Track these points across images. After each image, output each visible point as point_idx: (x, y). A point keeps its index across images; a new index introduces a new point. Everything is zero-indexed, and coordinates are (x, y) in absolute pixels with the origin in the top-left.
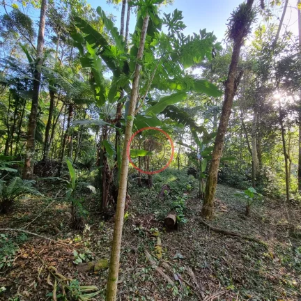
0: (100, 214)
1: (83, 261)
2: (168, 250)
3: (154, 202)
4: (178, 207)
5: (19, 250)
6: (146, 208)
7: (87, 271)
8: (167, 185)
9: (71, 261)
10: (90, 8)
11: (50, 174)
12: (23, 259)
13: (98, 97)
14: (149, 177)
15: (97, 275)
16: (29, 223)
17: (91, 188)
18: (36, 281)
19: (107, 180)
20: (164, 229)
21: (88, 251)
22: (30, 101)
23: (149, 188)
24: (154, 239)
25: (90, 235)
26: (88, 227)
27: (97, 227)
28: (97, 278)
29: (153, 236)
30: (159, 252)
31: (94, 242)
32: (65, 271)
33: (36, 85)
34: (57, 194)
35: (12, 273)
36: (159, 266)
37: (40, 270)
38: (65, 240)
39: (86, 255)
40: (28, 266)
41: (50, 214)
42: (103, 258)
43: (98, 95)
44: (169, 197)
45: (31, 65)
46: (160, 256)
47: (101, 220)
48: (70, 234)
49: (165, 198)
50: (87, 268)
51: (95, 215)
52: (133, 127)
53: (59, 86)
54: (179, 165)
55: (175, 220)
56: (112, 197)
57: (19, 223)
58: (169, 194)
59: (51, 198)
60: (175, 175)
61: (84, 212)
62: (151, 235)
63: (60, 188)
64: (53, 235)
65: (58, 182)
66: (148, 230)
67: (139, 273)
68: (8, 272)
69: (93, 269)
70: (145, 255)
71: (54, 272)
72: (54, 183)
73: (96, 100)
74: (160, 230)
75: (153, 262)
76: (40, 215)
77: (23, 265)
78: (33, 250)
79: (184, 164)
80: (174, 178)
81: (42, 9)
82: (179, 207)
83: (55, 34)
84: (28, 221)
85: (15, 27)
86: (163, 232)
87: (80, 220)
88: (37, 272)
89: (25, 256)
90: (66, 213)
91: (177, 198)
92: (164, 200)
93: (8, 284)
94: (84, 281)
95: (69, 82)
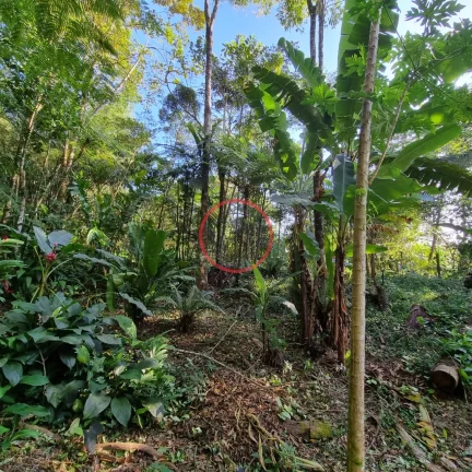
0: (302, 347)
1: (292, 418)
2: (449, 434)
3: (397, 337)
4: (459, 352)
5: (208, 382)
6: (383, 346)
7: (300, 435)
8: (422, 308)
9: (274, 411)
10: (261, 48)
11: (226, 284)
12: (215, 395)
13: (286, 169)
14: (379, 290)
15: (317, 446)
16: (213, 348)
17: (289, 305)
18: (235, 430)
19: (308, 294)
20: (431, 391)
21: (294, 402)
22: (199, 191)
23: (380, 310)
24: (412, 407)
25: (292, 377)
26: (289, 366)
27: (302, 368)
28: (318, 450)
29: (409, 402)
30: (429, 434)
31: (301, 390)
32: (270, 426)
33: (205, 169)
34: (238, 312)
35: (205, 411)
36: (433, 461)
37: (237, 415)
38: (260, 380)
39: (294, 408)
40: (222, 406)
41: (235, 339)
42: (320, 419)
43: (285, 165)
44: (429, 330)
45: (199, 147)
46: (432, 443)
47: (306, 356)
48: (263, 371)
49: (421, 332)
50: (299, 430)
51: (295, 347)
52: (368, 205)
53: (231, 165)
54: (439, 269)
55: (456, 378)
56: (318, 321)
57: (201, 346)
58: (429, 324)
59: (231, 317)
60: (433, 287)
61: (280, 341)
62: (404, 398)
63: (240, 304)
64: (244, 369)
65: (238, 295)
66: (398, 389)
67: (393, 465)
68: (200, 409)
69: (307, 433)
70: (398, 433)
71: (256, 423)
72: (233, 296)
73: (284, 173)
74: (424, 393)
75: (418, 451)
76: (223, 339)
77: (216, 404)
78: (224, 386)
79: (449, 267)
80: (433, 295)
81: (207, 73)
82: (462, 353)
83: (219, 98)
84: (212, 345)
85: (179, 106)
86: (430, 396)
87: (276, 353)
88: (234, 418)
89: (217, 391)
90: (254, 340)
91: (453, 333)
92: (420, 335)
93: (203, 425)
94: (298, 449)
95: (243, 156)
